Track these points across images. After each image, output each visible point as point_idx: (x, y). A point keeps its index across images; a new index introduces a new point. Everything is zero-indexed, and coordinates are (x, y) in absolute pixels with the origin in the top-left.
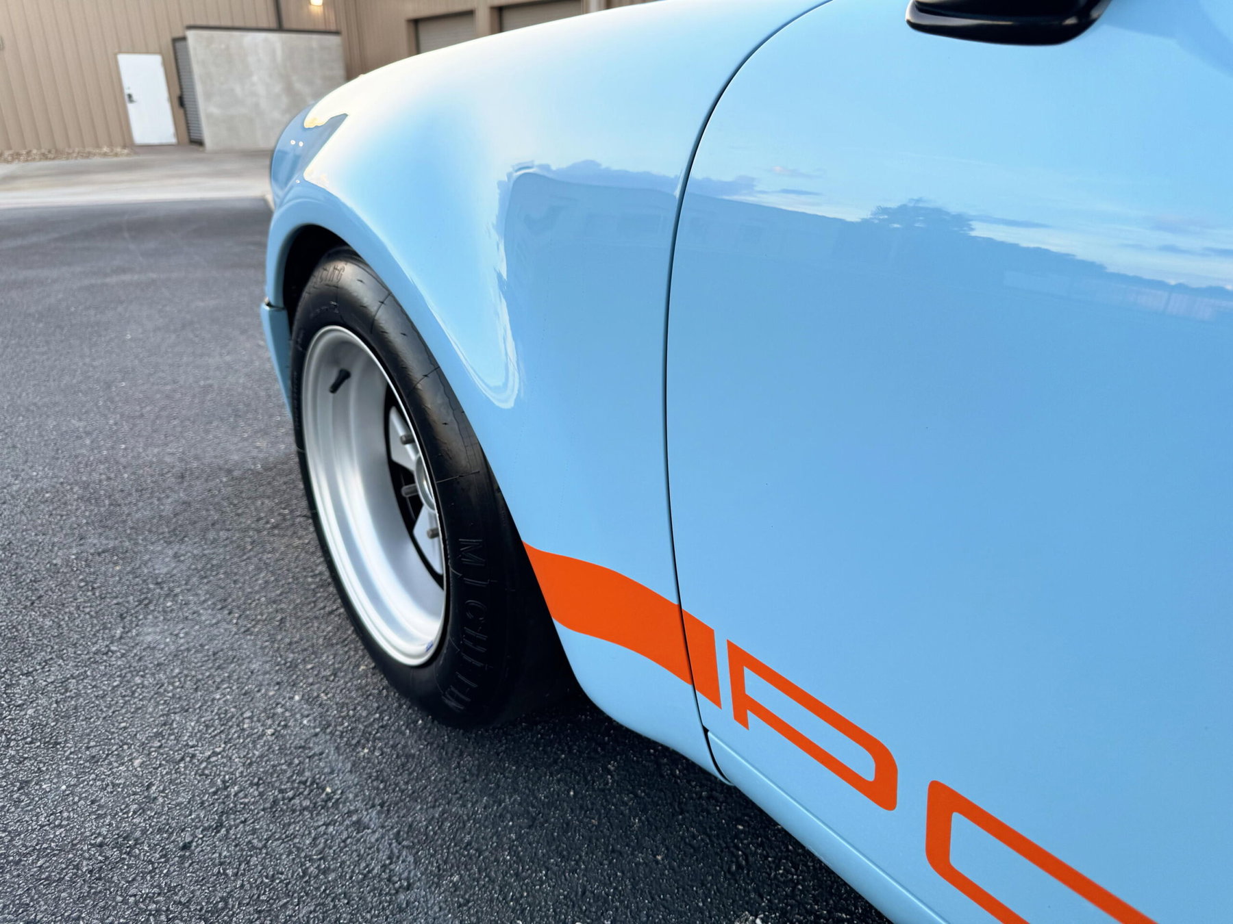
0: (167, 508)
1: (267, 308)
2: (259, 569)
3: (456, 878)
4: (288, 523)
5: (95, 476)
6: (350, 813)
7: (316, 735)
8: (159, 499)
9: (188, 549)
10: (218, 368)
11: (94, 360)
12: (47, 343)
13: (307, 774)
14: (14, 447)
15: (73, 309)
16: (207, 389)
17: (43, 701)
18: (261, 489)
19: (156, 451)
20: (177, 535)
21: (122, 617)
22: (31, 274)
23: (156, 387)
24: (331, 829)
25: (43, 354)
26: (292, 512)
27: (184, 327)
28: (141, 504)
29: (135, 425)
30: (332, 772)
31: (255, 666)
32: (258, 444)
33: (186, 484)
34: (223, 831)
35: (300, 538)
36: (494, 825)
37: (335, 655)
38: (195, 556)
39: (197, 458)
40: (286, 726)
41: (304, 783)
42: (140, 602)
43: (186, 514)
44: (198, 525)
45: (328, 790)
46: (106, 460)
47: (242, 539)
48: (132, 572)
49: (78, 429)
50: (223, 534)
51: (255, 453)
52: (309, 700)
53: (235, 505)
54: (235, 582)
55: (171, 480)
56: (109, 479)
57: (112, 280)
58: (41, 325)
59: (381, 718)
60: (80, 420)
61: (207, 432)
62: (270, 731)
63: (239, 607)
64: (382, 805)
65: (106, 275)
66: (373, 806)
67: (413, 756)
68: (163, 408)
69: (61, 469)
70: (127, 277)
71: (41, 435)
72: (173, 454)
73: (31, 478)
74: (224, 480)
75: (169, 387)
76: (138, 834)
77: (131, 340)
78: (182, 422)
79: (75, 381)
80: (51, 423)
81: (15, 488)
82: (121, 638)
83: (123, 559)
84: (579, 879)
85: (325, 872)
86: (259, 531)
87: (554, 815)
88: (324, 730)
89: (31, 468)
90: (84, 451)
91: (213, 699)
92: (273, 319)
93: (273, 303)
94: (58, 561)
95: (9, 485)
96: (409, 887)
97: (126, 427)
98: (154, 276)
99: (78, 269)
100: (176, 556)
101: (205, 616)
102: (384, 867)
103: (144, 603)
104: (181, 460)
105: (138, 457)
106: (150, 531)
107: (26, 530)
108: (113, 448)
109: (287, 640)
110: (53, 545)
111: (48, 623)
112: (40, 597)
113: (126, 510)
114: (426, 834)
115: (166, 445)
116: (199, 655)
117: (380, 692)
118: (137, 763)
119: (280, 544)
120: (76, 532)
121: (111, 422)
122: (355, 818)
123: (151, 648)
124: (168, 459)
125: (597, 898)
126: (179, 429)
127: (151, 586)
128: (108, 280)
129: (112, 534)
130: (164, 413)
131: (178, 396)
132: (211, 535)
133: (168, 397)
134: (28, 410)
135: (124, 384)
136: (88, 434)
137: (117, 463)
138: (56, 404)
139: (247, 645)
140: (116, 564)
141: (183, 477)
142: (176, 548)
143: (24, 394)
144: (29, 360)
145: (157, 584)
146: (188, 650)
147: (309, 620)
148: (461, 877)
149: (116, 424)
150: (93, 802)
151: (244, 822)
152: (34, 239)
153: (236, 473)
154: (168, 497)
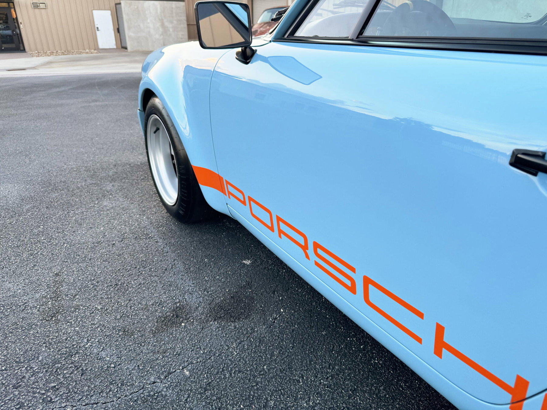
0: (111, 173)
1: (139, 111)
2: (137, 189)
3: (179, 251)
4: (146, 178)
5: (89, 165)
6: (155, 240)
7: (149, 225)
8: (108, 171)
9: (117, 184)
10: (128, 135)
11: (87, 131)
12: (71, 125)
13: (145, 232)
14: (64, 156)
15: (79, 114)
16: (123, 141)
17: (77, 216)
18: (139, 169)
19: (107, 158)
20: (113, 180)
21: (97, 199)
22: (64, 101)
23: (107, 140)
24: (150, 242)
25: (70, 129)
26: (148, 176)
27: (117, 121)
28: (103, 172)
29: (101, 151)
30: (152, 232)
31: (134, 211)
32: (139, 157)
33: (116, 167)
34: (123, 242)
35: (149, 182)
36: (191, 243)
37: (156, 209)
38: (118, 186)
39: (120, 160)
40: (141, 223)
41: (144, 234)
42: (103, 196)
43: (116, 175)
44: (120, 178)
45: (150, 235)
46: (92, 160)
47: (132, 182)
48: (101, 189)
49: (83, 152)
50: (127, 181)
51: (138, 160)
52: (148, 218)
53: (131, 173)
54: (130, 192)
55: (112, 166)
56: (93, 165)
57: (92, 104)
58: (69, 119)
59: (166, 222)
60: (84, 149)
61: (123, 153)
62: (136, 224)
63: (130, 198)
64: (163, 238)
65: (90, 102)
66: (161, 239)
67: (173, 230)
68: (110, 146)
69: (78, 162)
70: (97, 103)
71: (71, 153)
72: (113, 159)
73: (70, 165)
74: (128, 167)
75: (111, 140)
76: (102, 241)
77: (99, 125)
78: (115, 150)
79: (81, 137)
80: (75, 150)
81: (65, 167)
82: (97, 204)
83: (98, 186)
84: (208, 253)
85: (147, 249)
86: (137, 180)
87: (206, 242)
88: (151, 224)
89: (69, 162)
90: (85, 158)
91: (122, 217)
92: (140, 114)
93: (140, 109)
94: (79, 186)
95: (63, 166)
96: (167, 253)
97: (98, 152)
98: (107, 103)
99: (80, 100)
100: (113, 185)
101: (121, 199)
102: (162, 249)
103: (104, 196)
104: (115, 161)
105: (102, 159)
106: (105, 179)
107: (70, 178)
108: (94, 157)
109: (143, 206)
110: (78, 182)
111: (77, 200)
112: (75, 194)
113: (98, 174)
114: (173, 244)
115: (110, 157)
116: (119, 208)
117: (167, 217)
118: (102, 229)
119: (144, 184)
120: (84, 179)
121: (93, 150)
122: (156, 240)
123: (106, 206)
124: (111, 161)
125: (212, 256)
126: (115, 152)
127: (106, 192)
128: (91, 104)
129: (94, 180)
130: (110, 148)
131: (114, 143)
132: (123, 181)
133: (111, 143)
134: (67, 146)
135: (97, 139)
136: (86, 153)
137: (95, 161)
138: (75, 144)
139: (132, 206)
140: (96, 187)
141: (115, 166)
142: (113, 183)
143: (65, 141)
144: (66, 131)
145: (107, 192)
146: (116, 207)
147: (150, 201)
148: (180, 251)
149: (95, 150)
150: (91, 235)
151: (128, 240)
152: (63, 89)
153: (132, 165)
154: (111, 171)
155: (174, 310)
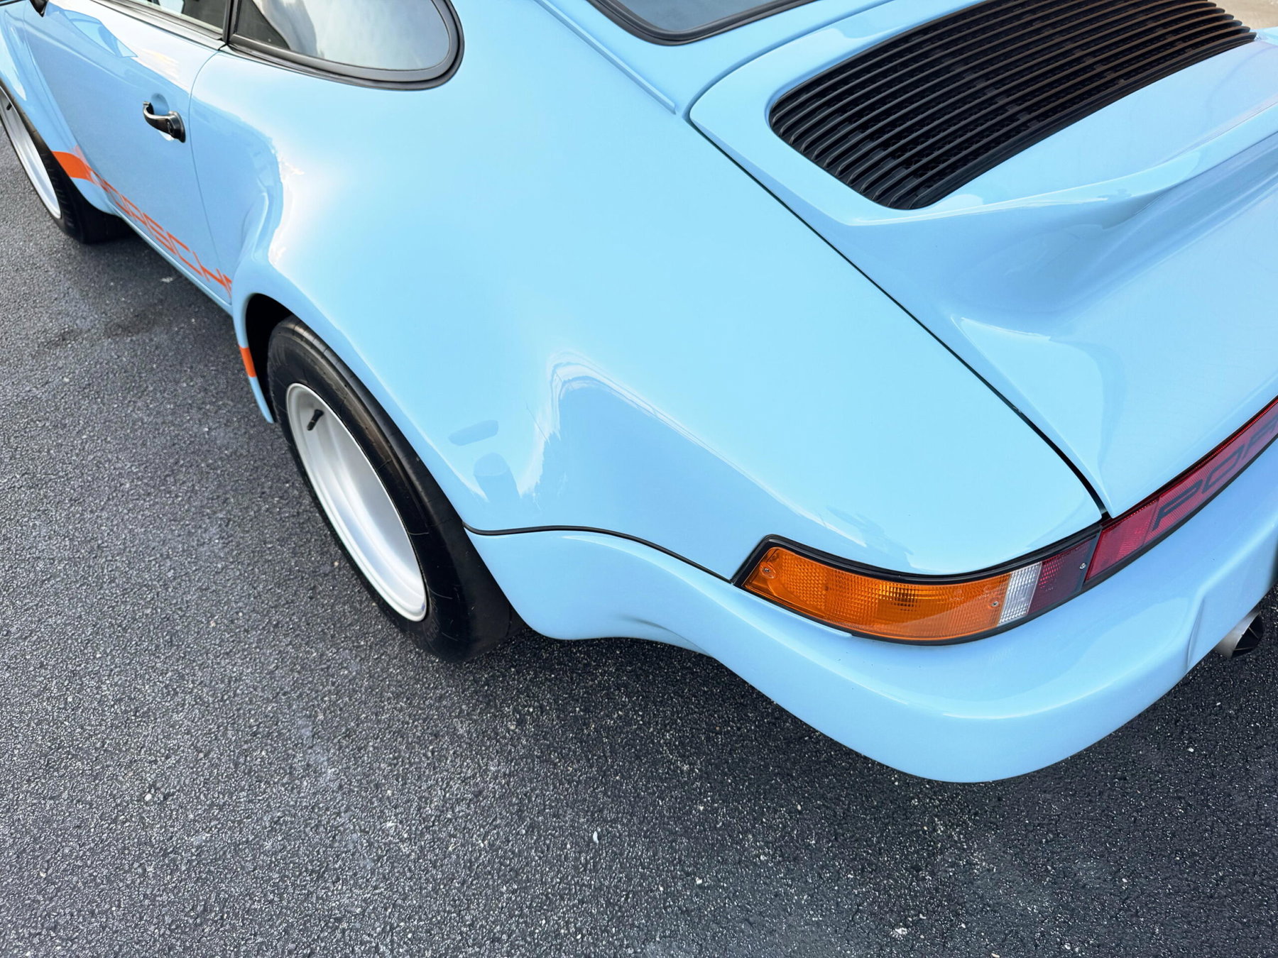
3: (76, 278)
6: (44, 269)
7: (37, 253)
13: (31, 262)
30: (41, 260)
31: (15, 237)
36: (95, 267)
40: (25, 252)
41: (29, 264)
45: (38, 265)
62: (18, 253)
64: (56, 266)
66: (53, 267)
67: (73, 255)
84: (116, 275)
85: (32, 281)
88: (40, 251)
96: (60, 281)
102: (53, 279)
114: (70, 271)
125: (120, 279)
155: (61, 335)
